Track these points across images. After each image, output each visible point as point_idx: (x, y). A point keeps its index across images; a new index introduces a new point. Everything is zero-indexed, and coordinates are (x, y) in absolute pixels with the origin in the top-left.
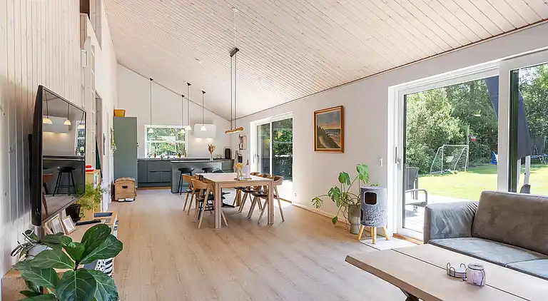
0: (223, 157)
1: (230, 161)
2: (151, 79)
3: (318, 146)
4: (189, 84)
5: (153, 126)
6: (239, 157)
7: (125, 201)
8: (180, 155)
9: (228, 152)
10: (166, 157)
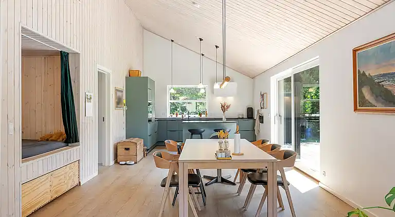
0: (245, 116)
1: (251, 121)
2: (172, 41)
3: (360, 104)
4: (201, 40)
5: (174, 86)
6: (260, 117)
7: (126, 164)
8: (200, 115)
9: (250, 111)
10: (187, 116)
